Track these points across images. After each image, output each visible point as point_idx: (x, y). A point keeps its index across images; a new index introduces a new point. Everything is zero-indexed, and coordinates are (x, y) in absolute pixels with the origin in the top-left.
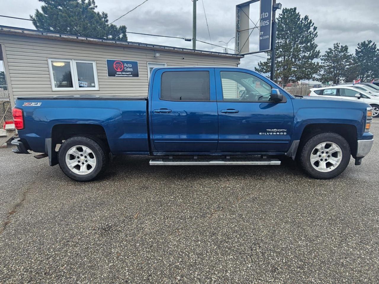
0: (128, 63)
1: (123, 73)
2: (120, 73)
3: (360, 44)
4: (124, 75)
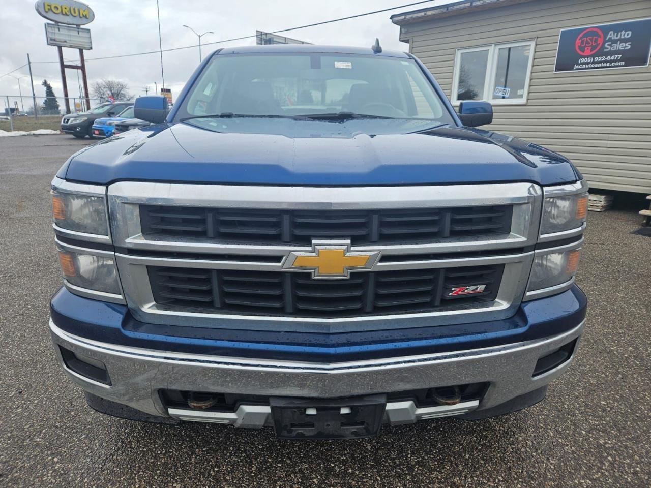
0: (617, 28)
1: (596, 59)
2: (589, 59)
4: (600, 62)
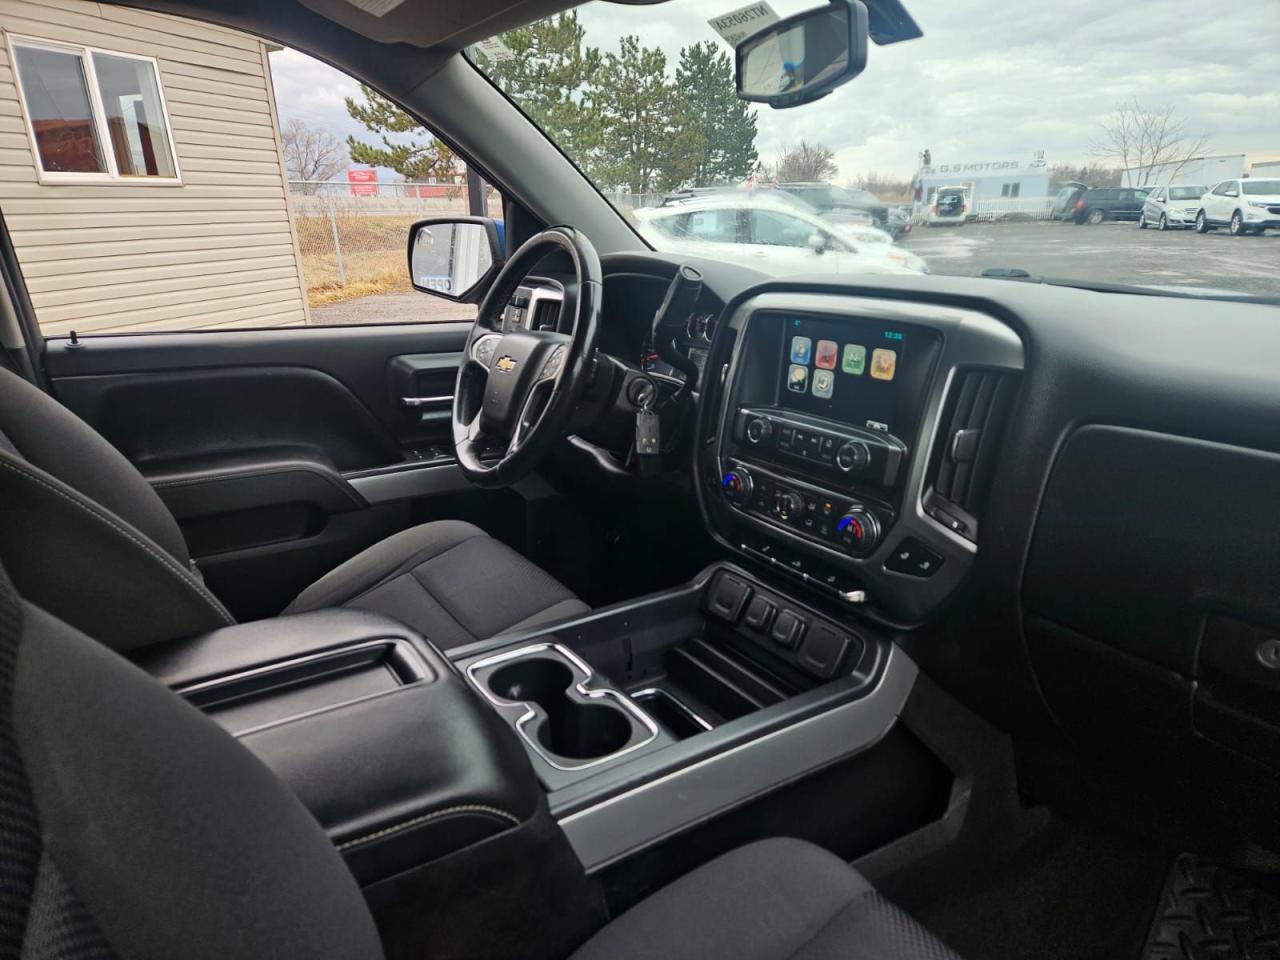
3: (687, 53)
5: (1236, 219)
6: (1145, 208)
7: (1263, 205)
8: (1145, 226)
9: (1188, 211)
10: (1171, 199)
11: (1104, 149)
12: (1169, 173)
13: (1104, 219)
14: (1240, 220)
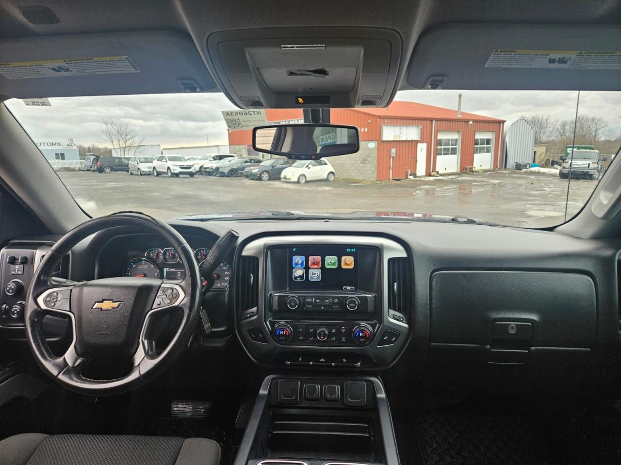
5: (169, 171)
6: (129, 166)
7: (177, 166)
8: (132, 174)
9: (149, 167)
10: (140, 162)
11: (102, 139)
12: (133, 151)
13: (111, 170)
14: (171, 171)
